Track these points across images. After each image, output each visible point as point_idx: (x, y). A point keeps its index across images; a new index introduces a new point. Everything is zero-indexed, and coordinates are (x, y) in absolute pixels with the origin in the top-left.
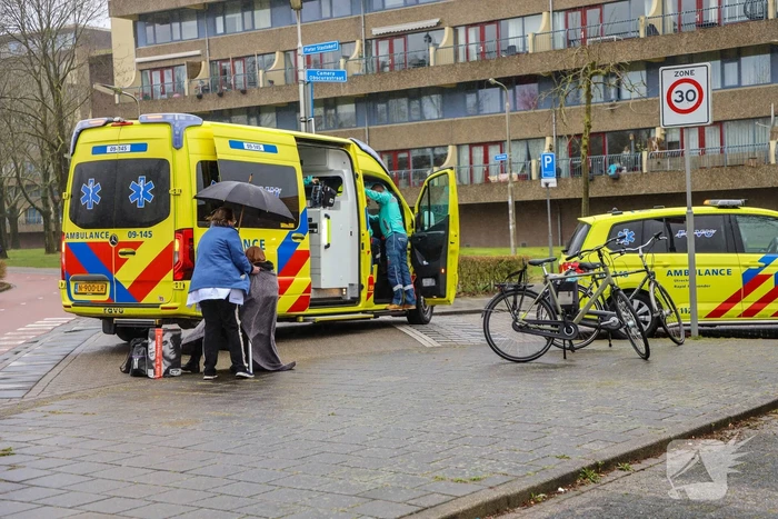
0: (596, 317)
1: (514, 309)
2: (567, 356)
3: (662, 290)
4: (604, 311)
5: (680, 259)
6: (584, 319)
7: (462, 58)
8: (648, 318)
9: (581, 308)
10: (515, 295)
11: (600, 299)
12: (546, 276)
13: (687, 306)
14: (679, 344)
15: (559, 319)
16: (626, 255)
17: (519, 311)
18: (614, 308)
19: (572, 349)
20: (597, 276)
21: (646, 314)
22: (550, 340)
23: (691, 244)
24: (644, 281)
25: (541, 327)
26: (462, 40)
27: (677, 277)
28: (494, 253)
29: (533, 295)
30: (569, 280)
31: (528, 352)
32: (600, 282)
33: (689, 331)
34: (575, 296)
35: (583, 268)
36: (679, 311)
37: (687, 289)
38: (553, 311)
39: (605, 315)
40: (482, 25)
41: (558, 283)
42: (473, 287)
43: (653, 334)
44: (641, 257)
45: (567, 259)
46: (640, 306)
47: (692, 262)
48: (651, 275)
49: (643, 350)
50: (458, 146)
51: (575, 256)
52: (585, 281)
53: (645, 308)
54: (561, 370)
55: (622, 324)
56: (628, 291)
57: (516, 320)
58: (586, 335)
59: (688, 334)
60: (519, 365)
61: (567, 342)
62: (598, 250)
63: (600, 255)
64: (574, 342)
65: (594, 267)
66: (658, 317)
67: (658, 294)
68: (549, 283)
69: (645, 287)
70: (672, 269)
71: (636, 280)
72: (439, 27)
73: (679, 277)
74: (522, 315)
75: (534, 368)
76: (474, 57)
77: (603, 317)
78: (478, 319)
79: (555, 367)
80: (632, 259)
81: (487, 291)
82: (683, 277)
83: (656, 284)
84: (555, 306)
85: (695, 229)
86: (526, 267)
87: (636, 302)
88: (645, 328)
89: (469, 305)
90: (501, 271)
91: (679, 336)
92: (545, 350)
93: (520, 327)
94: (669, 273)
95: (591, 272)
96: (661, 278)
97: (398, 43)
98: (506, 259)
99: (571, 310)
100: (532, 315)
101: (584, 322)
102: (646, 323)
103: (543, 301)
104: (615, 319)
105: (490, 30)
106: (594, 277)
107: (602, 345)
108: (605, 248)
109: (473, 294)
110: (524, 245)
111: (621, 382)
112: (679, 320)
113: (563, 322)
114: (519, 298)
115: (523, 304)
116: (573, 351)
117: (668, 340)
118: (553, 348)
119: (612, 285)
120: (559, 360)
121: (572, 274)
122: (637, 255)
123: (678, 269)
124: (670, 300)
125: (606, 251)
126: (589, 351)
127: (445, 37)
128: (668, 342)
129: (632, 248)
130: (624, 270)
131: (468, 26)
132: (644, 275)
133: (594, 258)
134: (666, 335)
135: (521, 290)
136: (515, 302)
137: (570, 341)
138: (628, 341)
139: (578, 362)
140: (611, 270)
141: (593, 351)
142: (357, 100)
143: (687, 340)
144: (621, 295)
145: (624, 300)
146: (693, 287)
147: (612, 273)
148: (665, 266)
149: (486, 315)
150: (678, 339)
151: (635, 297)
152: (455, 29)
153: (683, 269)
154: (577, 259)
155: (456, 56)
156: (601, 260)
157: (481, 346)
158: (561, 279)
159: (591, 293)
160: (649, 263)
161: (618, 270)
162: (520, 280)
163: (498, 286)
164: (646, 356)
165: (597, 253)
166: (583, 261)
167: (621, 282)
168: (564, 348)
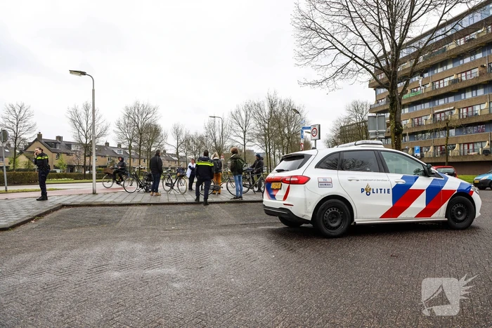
7: (461, 117)
26: (461, 112)
40: (467, 108)
50: (460, 144)
72: (454, 109)
76: (465, 117)
97: (443, 114)
105: (470, 109)
127: (455, 112)
131: (463, 108)
142: (431, 131)
152: (459, 110)
155: (460, 116)
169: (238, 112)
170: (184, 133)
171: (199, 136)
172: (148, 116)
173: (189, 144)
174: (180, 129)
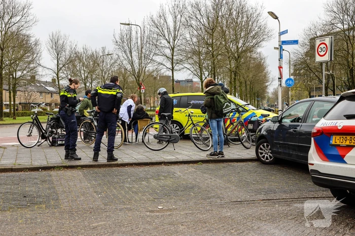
169: (162, 16)
170: (68, 48)
171: (90, 53)
172: (13, 20)
173: (75, 66)
174: (61, 42)
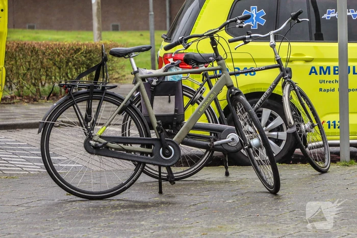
0: (207, 134)
1: (88, 122)
2: (164, 189)
3: (301, 94)
4: (219, 125)
5: (328, 50)
6: (189, 135)
8: (283, 135)
9: (186, 120)
10: (89, 101)
11: (213, 105)
12: (135, 73)
13: (336, 118)
14: (322, 172)
15: (154, 135)
16: (252, 44)
17: (94, 124)
18: (233, 121)
19: (172, 179)
20: (211, 74)
21: (279, 129)
22: (140, 166)
23: (343, 30)
24: (276, 82)
25: (128, 147)
27: (323, 77)
28: (67, 38)
29: (116, 100)
30: (169, 78)
31: (107, 184)
32: (213, 82)
33: (338, 154)
34: (178, 102)
35: (190, 61)
36: (325, 126)
37: (337, 93)
38: (145, 125)
39: (221, 131)
41: (154, 82)
42: (34, 89)
43: (288, 158)
44: (273, 46)
45: (167, 48)
46: (272, 118)
47: (343, 55)
48: (286, 74)
49: (271, 181)
51: (177, 44)
52: (193, 81)
53: (279, 121)
54: (153, 211)
55: (243, 143)
56: (253, 96)
57: (90, 137)
58: (191, 160)
59: (336, 157)
60: (93, 203)
61: (164, 170)
62: (211, 36)
63: (214, 43)
64: (175, 170)
65: (205, 60)
66: (294, 134)
67: (295, 100)
68: (140, 82)
69: (278, 90)
70: (317, 65)
71: (265, 80)
73: (326, 77)
74: (99, 131)
75: (114, 207)
77: (217, 133)
78: (34, 136)
79: (145, 205)
80: (261, 50)
81: (52, 95)
82: (333, 77)
83: (293, 86)
84: (148, 117)
85: (349, 8)
86: (105, 59)
87: (266, 113)
88: (276, 149)
89: (27, 116)
90: (77, 65)
91: (324, 161)
92: (132, 182)
93: (96, 147)
94: (313, 71)
95: (202, 68)
96: (300, 77)
98: (84, 48)
99: (171, 123)
100: (115, 131)
101: (189, 140)
102: (278, 142)
103: (130, 109)
104: (234, 136)
106: (205, 75)
107: (215, 174)
108: (223, 33)
109: (33, 100)
110: (116, 28)
111: (237, 226)
112: (324, 138)
113: (159, 140)
114: (95, 105)
115: (101, 114)
116: (172, 182)
117: (308, 165)
118: (143, 178)
119: (230, 87)
120: (150, 196)
121: (174, 70)
122: (267, 44)
123: (325, 65)
124: (312, 109)
125: (223, 37)
126: (196, 183)
128: (307, 170)
129: (261, 34)
130: (249, 65)
132: (277, 72)
133: (204, 48)
134: (305, 159)
135: (99, 93)
136: (89, 111)
137: (168, 168)
138: (251, 168)
139: (177, 200)
140: (229, 66)
141: (203, 182)
143: (333, 167)
144: (241, 101)
145: (246, 109)
146: (344, 91)
147: (231, 70)
148: (307, 61)
149: (46, 129)
150: (321, 165)
151: (265, 105)
153: (332, 65)
154: (180, 47)
156: (215, 50)
157: (38, 175)
158: (158, 77)
159: (201, 98)
160: (283, 55)
161: (241, 66)
162: (97, 78)
163: (66, 87)
164: (275, 189)
165: (208, 40)
166: (188, 51)
167: (243, 83)
168: (160, 178)
